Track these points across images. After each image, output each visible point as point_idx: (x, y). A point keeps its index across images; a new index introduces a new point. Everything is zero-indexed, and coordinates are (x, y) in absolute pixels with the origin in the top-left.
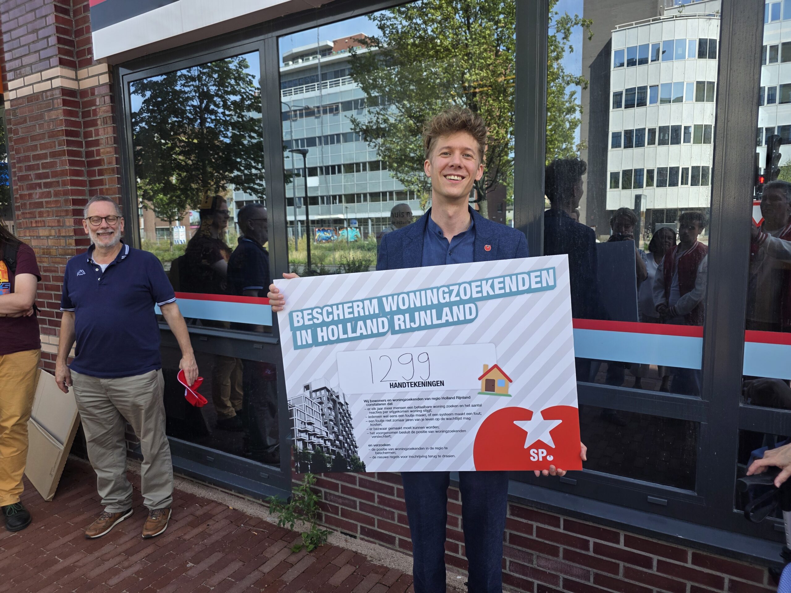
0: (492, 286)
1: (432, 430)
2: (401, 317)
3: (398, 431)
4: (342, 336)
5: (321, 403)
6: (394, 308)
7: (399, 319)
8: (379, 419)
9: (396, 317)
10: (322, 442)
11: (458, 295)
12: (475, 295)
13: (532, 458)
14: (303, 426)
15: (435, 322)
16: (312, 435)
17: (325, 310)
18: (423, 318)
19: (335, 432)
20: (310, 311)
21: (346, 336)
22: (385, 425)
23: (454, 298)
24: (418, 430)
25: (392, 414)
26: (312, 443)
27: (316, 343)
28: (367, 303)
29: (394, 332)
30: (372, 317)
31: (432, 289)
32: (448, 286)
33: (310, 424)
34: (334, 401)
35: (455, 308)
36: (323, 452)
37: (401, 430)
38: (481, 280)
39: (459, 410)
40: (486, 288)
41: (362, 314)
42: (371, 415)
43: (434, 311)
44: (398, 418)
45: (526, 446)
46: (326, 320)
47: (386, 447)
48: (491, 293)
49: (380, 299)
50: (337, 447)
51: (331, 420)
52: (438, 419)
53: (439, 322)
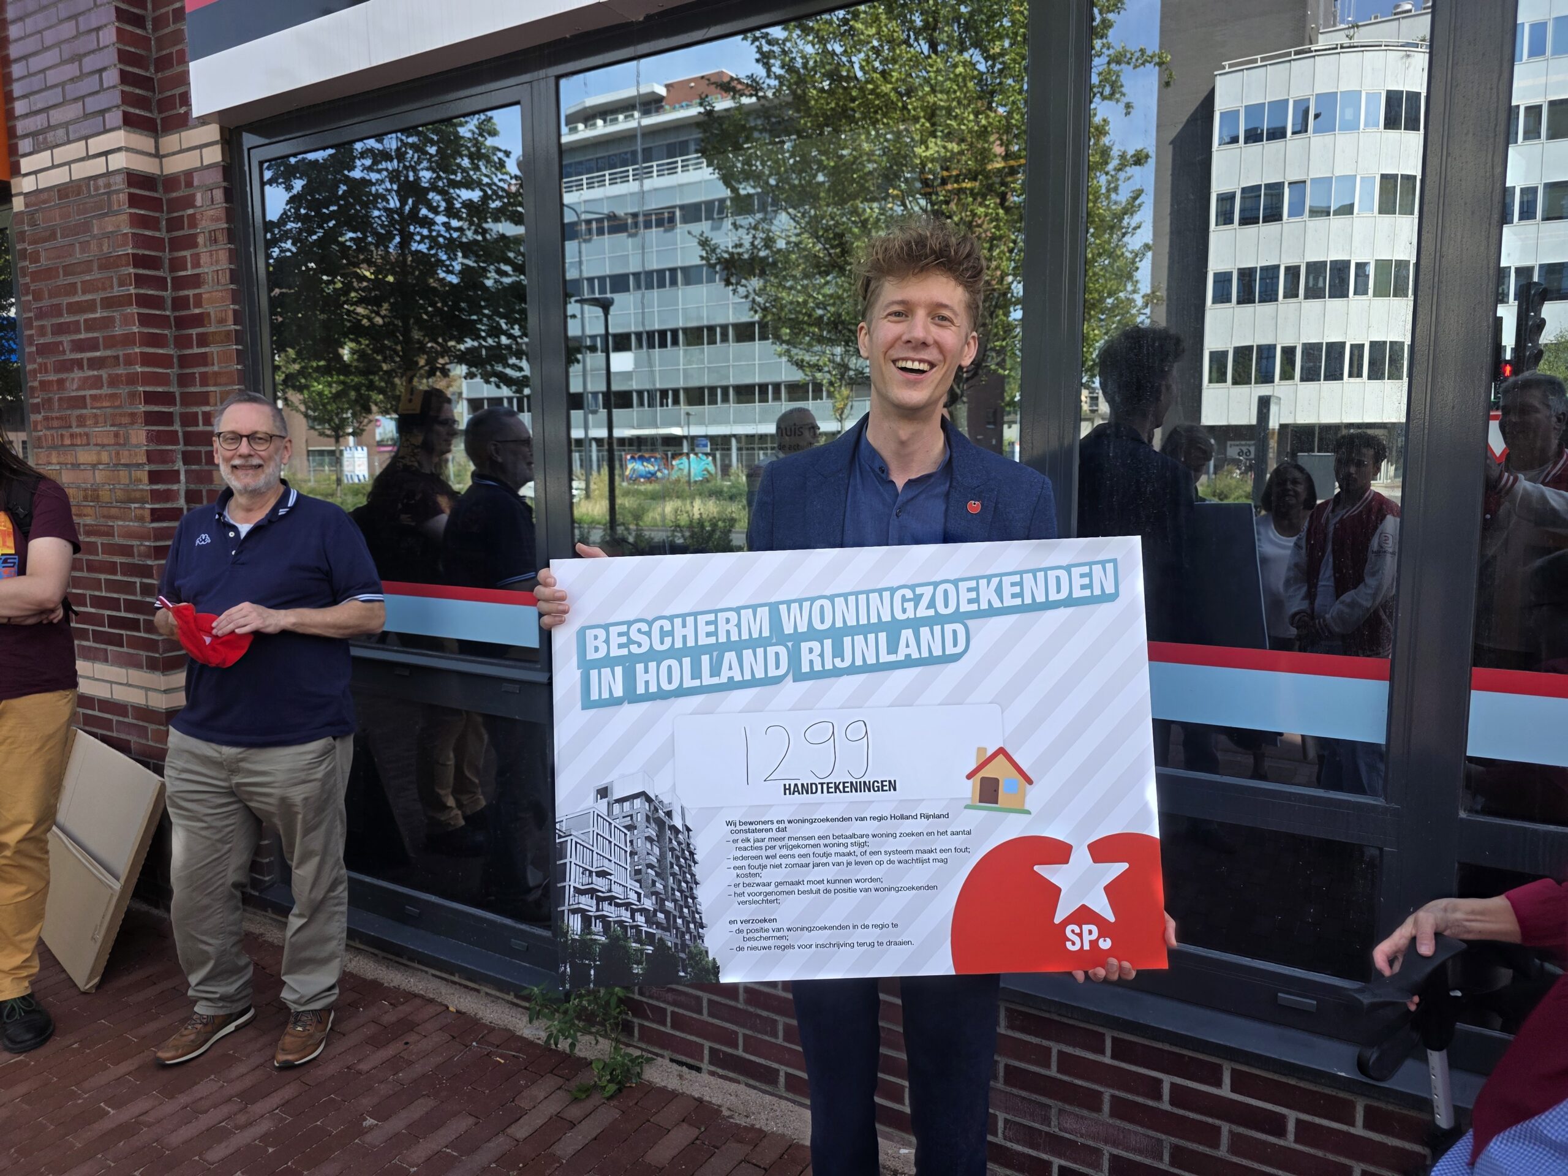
0: (999, 591)
1: (867, 885)
2: (816, 645)
3: (795, 888)
4: (688, 683)
5: (631, 828)
6: (803, 628)
7: (811, 651)
8: (756, 863)
9: (805, 646)
10: (626, 915)
11: (932, 604)
12: (965, 607)
13: (1069, 945)
14: (586, 880)
15: (885, 658)
16: (604, 899)
17: (656, 626)
18: (861, 649)
19: (656, 894)
20: (624, 628)
21: (697, 683)
22: (768, 875)
23: (923, 612)
24: (839, 887)
25: (784, 852)
26: (603, 918)
27: (631, 696)
28: (747, 614)
29: (799, 677)
30: (753, 644)
31: (880, 591)
32: (912, 588)
33: (602, 874)
34: (660, 824)
35: (925, 631)
36: (626, 938)
37: (801, 888)
38: (977, 578)
39: (924, 843)
40: (988, 595)
41: (734, 637)
42: (739, 854)
43: (883, 636)
44: (796, 860)
45: (1057, 920)
46: (658, 647)
47: (766, 925)
48: (997, 604)
49: (774, 608)
50: (659, 925)
51: (650, 866)
52: (880, 863)
53: (892, 658)
